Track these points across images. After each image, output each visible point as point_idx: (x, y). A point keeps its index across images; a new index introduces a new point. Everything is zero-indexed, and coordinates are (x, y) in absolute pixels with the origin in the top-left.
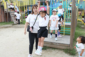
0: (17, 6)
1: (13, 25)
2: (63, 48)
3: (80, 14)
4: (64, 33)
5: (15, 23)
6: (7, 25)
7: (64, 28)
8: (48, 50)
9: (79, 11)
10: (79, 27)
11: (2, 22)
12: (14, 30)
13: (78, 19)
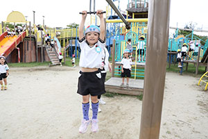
1: (51, 66)
2: (137, 93)
4: (135, 76)
5: (53, 63)
8: (116, 97)
11: (31, 62)
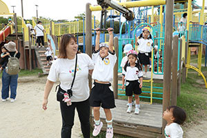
0: (53, 34)
1: (41, 76)
3: (195, 52)
4: (151, 98)
5: (45, 72)
6: (27, 78)
7: (152, 87)
9: (190, 46)
10: (191, 83)
12: (40, 89)
13: (188, 66)
